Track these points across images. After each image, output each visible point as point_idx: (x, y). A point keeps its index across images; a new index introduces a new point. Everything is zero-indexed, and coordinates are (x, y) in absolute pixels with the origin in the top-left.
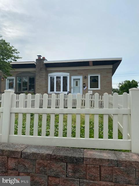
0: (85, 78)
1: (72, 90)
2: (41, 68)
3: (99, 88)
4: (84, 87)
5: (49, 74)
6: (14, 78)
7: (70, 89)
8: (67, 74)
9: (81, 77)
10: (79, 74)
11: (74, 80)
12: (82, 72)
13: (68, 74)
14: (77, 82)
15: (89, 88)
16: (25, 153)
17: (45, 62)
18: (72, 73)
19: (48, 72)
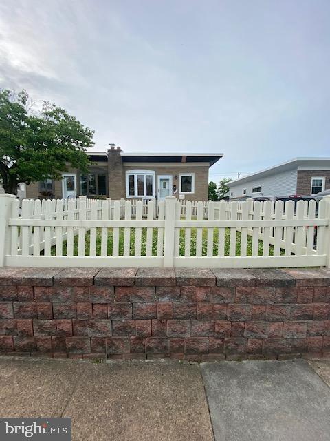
0: (176, 178)
1: (159, 194)
2: (116, 163)
3: (193, 192)
4: (174, 190)
5: (127, 172)
6: (75, 175)
7: (156, 192)
8: (152, 173)
9: (170, 177)
10: (169, 173)
11: (161, 180)
12: (171, 170)
13: (154, 172)
14: (165, 184)
15: (181, 192)
16: (221, 280)
17: (122, 154)
18: (159, 171)
19: (125, 169)
